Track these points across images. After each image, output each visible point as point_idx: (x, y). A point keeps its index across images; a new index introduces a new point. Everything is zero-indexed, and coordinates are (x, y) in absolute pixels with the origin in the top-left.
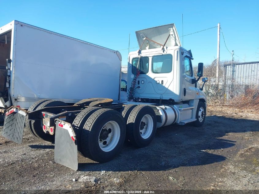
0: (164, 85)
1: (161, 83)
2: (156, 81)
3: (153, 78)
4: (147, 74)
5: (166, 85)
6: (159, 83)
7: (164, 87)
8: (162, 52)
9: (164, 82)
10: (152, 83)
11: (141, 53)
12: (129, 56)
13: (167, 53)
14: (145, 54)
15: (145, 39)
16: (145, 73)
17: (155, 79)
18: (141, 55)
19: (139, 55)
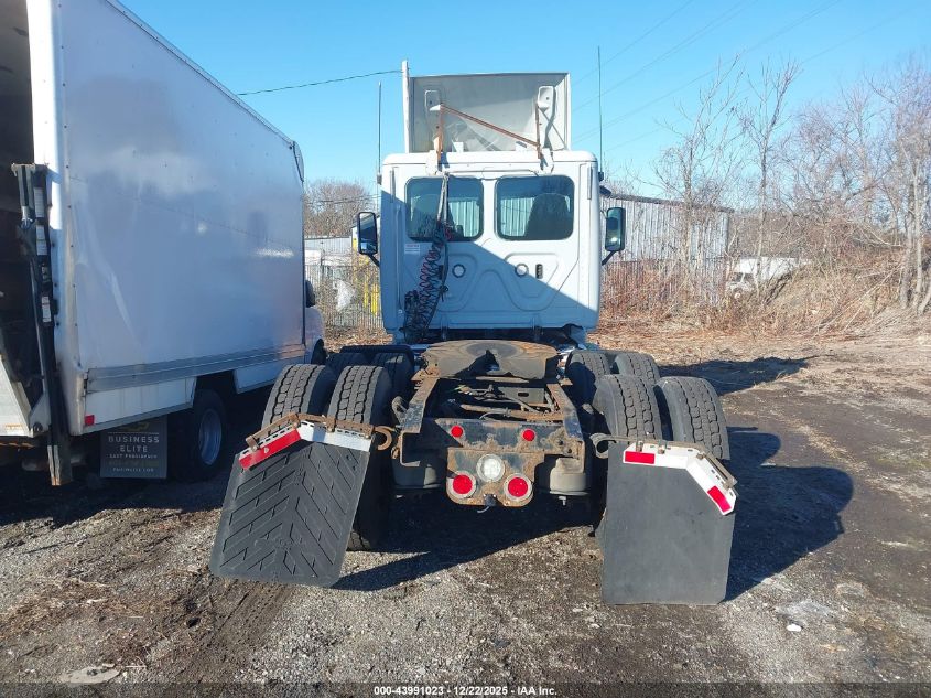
0: (544, 279)
1: (533, 272)
2: (516, 269)
3: (503, 256)
4: (478, 242)
5: (552, 279)
6: (526, 274)
7: (546, 286)
8: (537, 167)
9: (544, 271)
10: (498, 274)
11: (447, 165)
12: (390, 168)
13: (555, 173)
14: (464, 168)
15: (437, 108)
16: (469, 239)
17: (510, 261)
18: (447, 170)
19: (440, 169)
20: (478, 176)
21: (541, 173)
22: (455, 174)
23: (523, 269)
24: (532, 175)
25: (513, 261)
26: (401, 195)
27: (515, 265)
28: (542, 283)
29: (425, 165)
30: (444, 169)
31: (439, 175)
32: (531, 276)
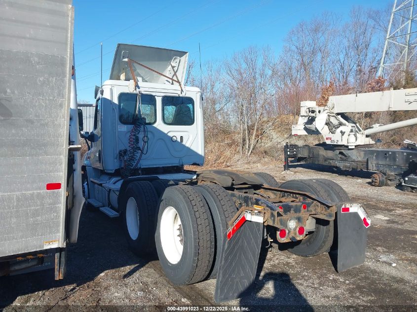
0: (184, 143)
1: (179, 140)
2: (172, 138)
3: (166, 132)
4: (155, 125)
5: (187, 143)
6: (176, 141)
7: (184, 146)
8: (179, 93)
9: (184, 139)
10: (164, 141)
11: (139, 88)
12: (110, 87)
13: (187, 96)
14: (147, 90)
15: (126, 60)
16: (150, 124)
17: (169, 134)
18: (139, 90)
19: (136, 90)
20: (154, 94)
21: (181, 95)
22: (143, 93)
23: (174, 138)
24: (177, 95)
25: (170, 135)
26: (116, 101)
27: (171, 136)
28: (183, 145)
29: (128, 87)
30: (137, 90)
31: (135, 92)
32: (178, 142)
